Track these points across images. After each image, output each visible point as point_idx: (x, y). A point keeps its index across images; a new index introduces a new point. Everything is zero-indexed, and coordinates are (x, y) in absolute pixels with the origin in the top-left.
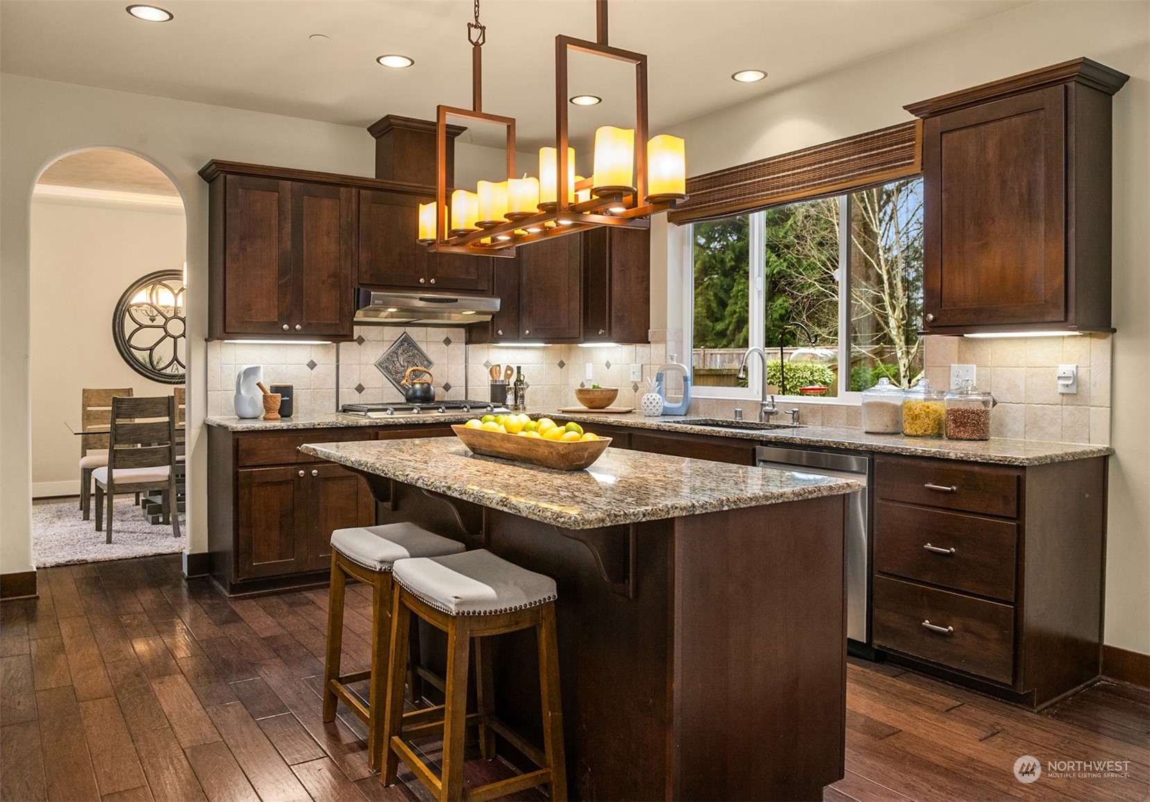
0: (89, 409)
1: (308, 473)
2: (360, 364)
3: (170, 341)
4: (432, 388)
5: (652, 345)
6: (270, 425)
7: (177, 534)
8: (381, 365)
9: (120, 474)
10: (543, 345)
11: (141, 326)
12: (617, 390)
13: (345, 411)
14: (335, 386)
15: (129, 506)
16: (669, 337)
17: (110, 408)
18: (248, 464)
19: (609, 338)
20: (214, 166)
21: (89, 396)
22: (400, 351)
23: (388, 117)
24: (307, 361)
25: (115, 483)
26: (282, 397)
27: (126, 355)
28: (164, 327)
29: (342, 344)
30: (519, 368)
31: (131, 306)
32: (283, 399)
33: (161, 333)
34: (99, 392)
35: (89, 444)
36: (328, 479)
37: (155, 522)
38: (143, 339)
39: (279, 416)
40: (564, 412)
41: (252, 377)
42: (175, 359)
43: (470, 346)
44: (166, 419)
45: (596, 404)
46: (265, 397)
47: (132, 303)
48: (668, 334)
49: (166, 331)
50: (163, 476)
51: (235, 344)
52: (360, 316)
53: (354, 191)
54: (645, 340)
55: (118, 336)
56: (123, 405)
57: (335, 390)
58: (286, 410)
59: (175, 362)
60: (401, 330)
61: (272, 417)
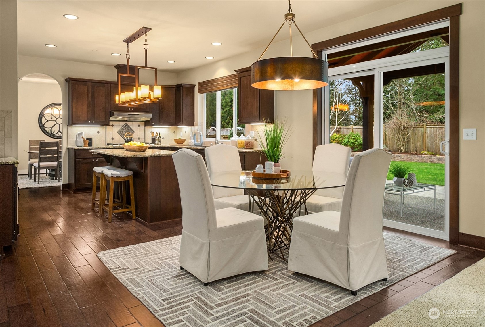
0: (31, 146)
1: (95, 161)
2: (112, 132)
3: (57, 125)
4: (133, 139)
5: (195, 127)
6: (85, 148)
7: (59, 182)
8: (118, 132)
9: (42, 164)
10: (168, 127)
11: (48, 121)
12: (185, 139)
13: (108, 145)
14: (105, 138)
15: (44, 176)
16: (199, 124)
17: (39, 146)
18: (78, 158)
19: (182, 124)
20: (69, 79)
21: (31, 142)
22: (125, 129)
23: (119, 64)
24: (97, 131)
25: (41, 166)
26: (89, 141)
27: (43, 130)
28: (56, 121)
29: (107, 126)
30: (160, 133)
31: (44, 114)
32: (90, 141)
33: (55, 123)
34: (34, 141)
35: (31, 157)
36: (101, 162)
37: (53, 179)
38: (48, 125)
39: (88, 146)
40: (171, 145)
41: (80, 136)
42: (59, 131)
43: (146, 127)
44: (56, 148)
45: (179, 143)
46: (84, 141)
47: (45, 113)
48: (198, 124)
49: (56, 122)
50: (55, 165)
51: (76, 126)
52: (111, 119)
53: (109, 85)
54: (193, 125)
55: (40, 124)
56: (43, 144)
57: (105, 139)
58: (90, 144)
59: (59, 132)
60: (125, 123)
61: (86, 146)
